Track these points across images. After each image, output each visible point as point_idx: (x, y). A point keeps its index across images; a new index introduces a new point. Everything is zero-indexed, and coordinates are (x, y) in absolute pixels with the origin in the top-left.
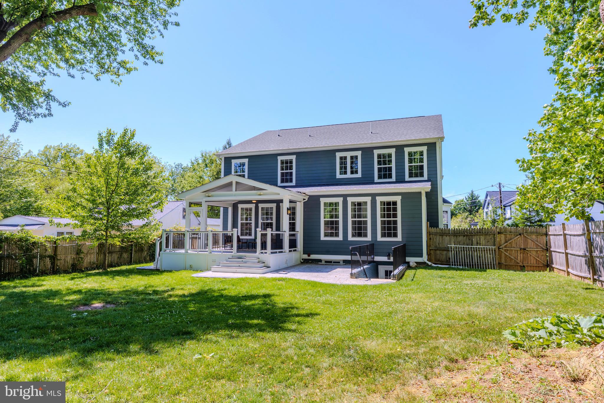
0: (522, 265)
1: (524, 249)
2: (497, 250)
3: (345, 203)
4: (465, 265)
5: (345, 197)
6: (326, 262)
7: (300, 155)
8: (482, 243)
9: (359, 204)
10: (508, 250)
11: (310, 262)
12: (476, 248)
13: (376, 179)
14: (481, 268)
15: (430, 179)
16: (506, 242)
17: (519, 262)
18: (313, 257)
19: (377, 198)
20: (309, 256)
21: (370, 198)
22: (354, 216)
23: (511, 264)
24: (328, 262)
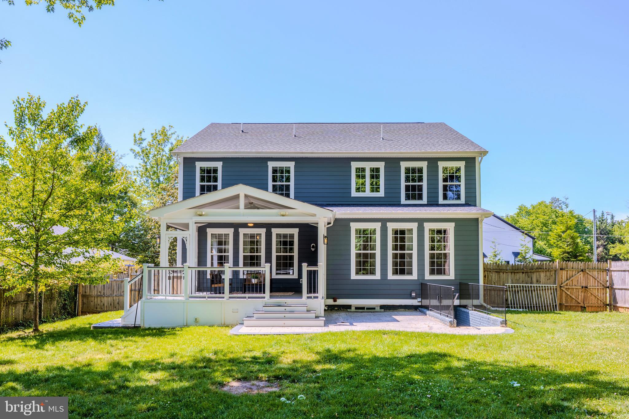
0: (583, 306)
1: (585, 287)
2: (558, 289)
3: (384, 230)
4: (526, 307)
5: (384, 222)
6: (356, 308)
7: (299, 161)
8: (543, 281)
9: (403, 232)
10: (569, 289)
11: (336, 308)
12: (537, 286)
13: (403, 201)
14: (543, 310)
15: (468, 202)
16: (567, 280)
17: (579, 301)
18: (340, 302)
19: (425, 224)
20: (335, 301)
21: (416, 224)
22: (395, 248)
23: (572, 304)
24: (360, 309)
